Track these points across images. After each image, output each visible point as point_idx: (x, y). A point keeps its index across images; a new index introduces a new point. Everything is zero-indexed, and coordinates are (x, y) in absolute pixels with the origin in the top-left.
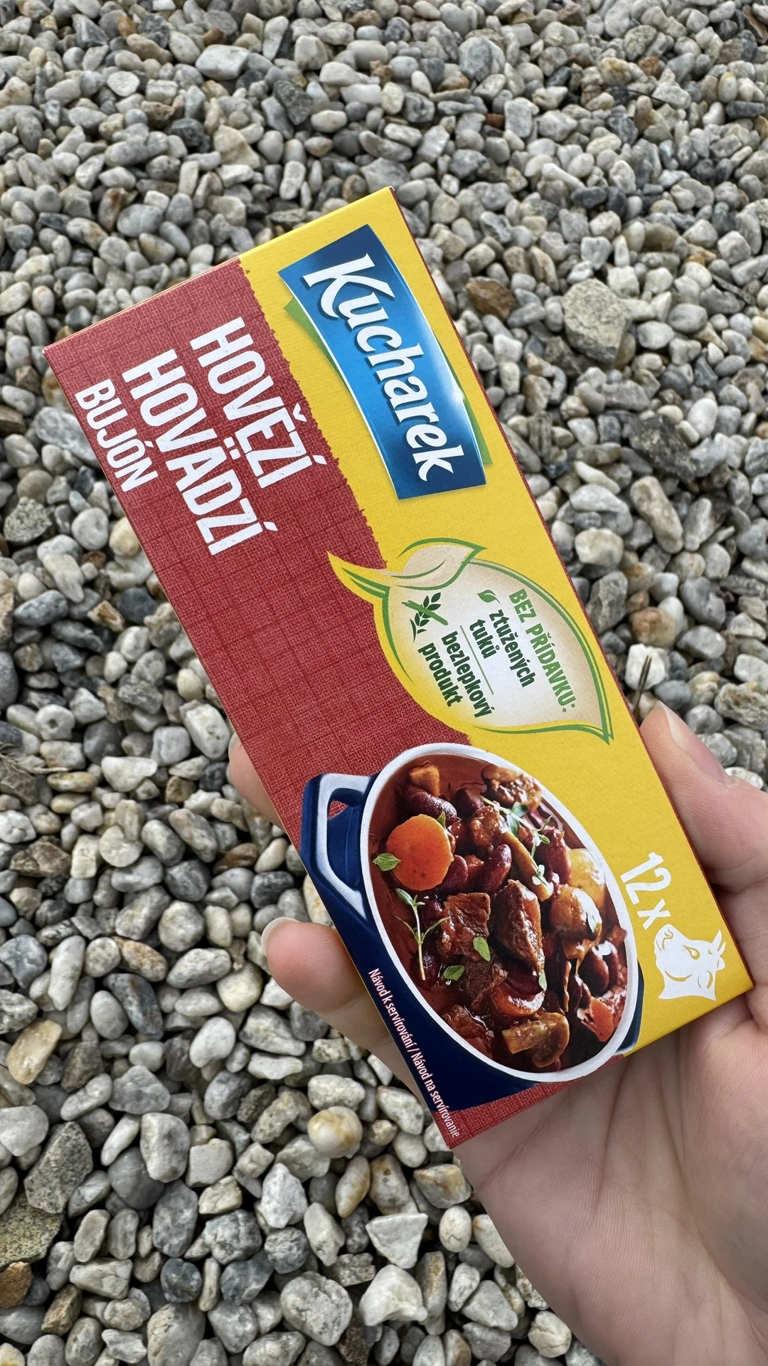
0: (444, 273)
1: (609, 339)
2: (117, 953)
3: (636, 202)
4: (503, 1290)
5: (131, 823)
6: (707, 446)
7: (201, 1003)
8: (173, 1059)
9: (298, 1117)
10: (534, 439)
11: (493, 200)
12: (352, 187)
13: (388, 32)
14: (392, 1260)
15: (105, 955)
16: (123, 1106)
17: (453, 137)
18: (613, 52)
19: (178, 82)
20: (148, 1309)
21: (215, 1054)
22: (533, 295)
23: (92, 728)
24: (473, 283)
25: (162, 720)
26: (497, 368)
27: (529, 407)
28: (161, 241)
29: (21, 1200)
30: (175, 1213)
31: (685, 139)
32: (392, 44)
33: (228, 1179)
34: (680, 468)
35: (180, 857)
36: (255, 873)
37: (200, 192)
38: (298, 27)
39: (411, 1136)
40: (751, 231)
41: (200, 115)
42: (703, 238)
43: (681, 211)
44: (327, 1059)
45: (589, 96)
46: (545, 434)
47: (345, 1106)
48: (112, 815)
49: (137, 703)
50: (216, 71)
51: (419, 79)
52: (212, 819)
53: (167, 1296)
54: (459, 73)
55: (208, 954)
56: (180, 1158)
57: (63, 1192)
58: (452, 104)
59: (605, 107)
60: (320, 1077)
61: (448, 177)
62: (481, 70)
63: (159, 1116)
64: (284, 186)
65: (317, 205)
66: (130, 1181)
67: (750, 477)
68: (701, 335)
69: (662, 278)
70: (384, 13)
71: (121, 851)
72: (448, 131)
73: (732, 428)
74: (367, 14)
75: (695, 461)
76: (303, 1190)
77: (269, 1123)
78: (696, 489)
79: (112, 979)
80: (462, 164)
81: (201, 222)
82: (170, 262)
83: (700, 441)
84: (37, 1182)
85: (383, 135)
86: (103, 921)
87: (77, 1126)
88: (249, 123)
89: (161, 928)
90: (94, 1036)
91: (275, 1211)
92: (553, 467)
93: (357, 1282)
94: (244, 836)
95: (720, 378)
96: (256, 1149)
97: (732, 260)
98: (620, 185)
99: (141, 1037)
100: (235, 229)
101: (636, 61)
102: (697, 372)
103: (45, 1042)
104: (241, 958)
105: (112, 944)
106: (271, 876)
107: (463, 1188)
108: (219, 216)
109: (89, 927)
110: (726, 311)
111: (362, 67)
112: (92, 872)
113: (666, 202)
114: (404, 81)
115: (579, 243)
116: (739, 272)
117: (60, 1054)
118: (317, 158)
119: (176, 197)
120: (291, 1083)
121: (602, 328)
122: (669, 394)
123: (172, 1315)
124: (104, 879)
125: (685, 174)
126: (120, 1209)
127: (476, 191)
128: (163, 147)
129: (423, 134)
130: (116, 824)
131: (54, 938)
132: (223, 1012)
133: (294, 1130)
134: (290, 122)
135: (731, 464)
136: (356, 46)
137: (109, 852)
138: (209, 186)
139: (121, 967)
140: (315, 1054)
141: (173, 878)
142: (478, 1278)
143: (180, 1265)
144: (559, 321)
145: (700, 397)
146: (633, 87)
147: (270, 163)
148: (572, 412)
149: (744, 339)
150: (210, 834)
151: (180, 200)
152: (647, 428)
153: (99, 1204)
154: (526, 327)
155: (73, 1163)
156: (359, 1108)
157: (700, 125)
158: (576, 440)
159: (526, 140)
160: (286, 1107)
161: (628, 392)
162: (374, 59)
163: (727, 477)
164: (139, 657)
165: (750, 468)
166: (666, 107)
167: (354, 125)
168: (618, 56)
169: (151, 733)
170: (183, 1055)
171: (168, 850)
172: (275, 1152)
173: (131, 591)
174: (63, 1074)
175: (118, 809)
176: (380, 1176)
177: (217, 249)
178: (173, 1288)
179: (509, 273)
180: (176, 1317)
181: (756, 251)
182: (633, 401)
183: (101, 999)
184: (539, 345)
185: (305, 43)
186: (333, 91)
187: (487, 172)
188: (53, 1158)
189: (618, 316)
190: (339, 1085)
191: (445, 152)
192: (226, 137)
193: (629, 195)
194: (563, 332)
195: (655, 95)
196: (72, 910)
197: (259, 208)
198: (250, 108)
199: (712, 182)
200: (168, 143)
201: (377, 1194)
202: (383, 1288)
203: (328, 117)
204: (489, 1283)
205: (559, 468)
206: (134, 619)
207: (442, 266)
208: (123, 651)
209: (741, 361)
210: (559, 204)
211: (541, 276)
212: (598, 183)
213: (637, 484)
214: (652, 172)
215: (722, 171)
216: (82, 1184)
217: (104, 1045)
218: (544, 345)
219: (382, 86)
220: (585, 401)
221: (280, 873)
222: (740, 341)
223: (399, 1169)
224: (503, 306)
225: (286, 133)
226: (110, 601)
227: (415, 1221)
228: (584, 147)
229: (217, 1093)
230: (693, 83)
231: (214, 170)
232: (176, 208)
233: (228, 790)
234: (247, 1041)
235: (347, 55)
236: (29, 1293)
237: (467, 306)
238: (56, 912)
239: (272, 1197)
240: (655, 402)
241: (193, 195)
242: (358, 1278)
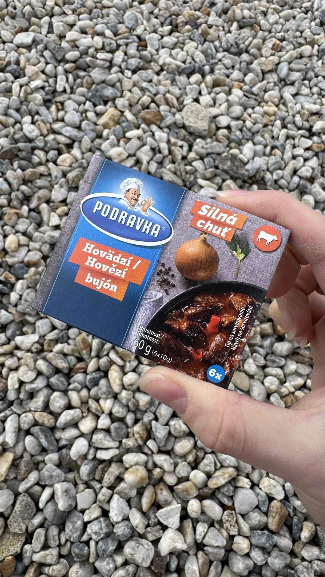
0: (130, 111)
1: (203, 126)
2: (33, 418)
3: (207, 68)
4: (219, 530)
5: (30, 363)
6: (252, 163)
7: (72, 432)
8: (63, 458)
9: (120, 474)
10: (178, 173)
11: (147, 77)
12: (87, 82)
13: (92, 15)
14: (169, 526)
15: (27, 420)
16: (45, 482)
17: (126, 54)
18: (188, 8)
19: (6, 51)
20: (68, 566)
21: (81, 453)
22: (169, 114)
23: (9, 325)
24: (143, 113)
25: (38, 317)
26: (158, 146)
27: (175, 160)
28: (8, 118)
29: (7, 530)
30: (74, 523)
31: (224, 39)
32: (95, 20)
33: (95, 505)
34: (241, 174)
35: (54, 373)
36: (87, 374)
37: (22, 95)
38: (54, 20)
39: (169, 472)
40: (257, 72)
41: (18, 63)
42: (237, 78)
43: (227, 68)
44: (128, 447)
45: (181, 28)
46: (182, 170)
47: (139, 465)
48: (22, 361)
49: (26, 312)
50: (22, 44)
51: (108, 33)
52: (65, 355)
53: (75, 559)
54: (124, 27)
55: (71, 412)
56: (72, 499)
57: (24, 523)
58: (123, 41)
59: (188, 31)
60: (127, 455)
61: (126, 71)
62: (134, 25)
63: (61, 484)
64: (58, 86)
65: (74, 92)
66: (52, 513)
67: (272, 173)
68: (242, 118)
69: (222, 98)
70: (90, 8)
71: (28, 375)
72: (123, 52)
73: (261, 154)
74: (82, 10)
75: (247, 170)
76: (127, 504)
77: (109, 478)
78: (250, 181)
79: (32, 430)
80: (132, 65)
81: (24, 107)
82: (13, 126)
83: (248, 162)
84: (12, 521)
85: (97, 58)
86: (25, 406)
87: (26, 495)
88: (39, 62)
89: (50, 404)
90: (28, 455)
91: (116, 515)
92: (188, 183)
93: (155, 538)
94: (80, 359)
95: (253, 134)
96: (104, 490)
97: (251, 85)
98: (199, 62)
99: (49, 452)
100: (38, 107)
101: (199, 10)
102: (243, 133)
103: (7, 461)
104: (86, 411)
105: (30, 415)
106: (94, 374)
107: (195, 490)
108: (32, 103)
109: (19, 409)
110: (251, 106)
111: (83, 32)
112: (17, 386)
113: (220, 66)
114: (101, 34)
115: (185, 88)
116: (255, 89)
117: (15, 465)
118: (71, 72)
119: (12, 98)
120: (115, 459)
121: (199, 122)
122: (233, 145)
123: (79, 567)
124: (23, 388)
125: (226, 53)
126: (50, 526)
127: (139, 75)
128: (3, 78)
129: (113, 55)
130: (25, 364)
131: (4, 416)
132: (82, 435)
133: (119, 479)
134: (56, 59)
135: (262, 168)
136: (79, 23)
137: (23, 376)
138: (25, 91)
139: (36, 423)
140: (124, 446)
141: (52, 383)
142: (207, 527)
143: (79, 545)
144: (181, 122)
145: (245, 143)
146: (199, 21)
147: (51, 77)
148: (192, 159)
149: (261, 117)
150: (65, 361)
151: (14, 99)
152: (225, 160)
153: (41, 526)
154: (168, 127)
155: (27, 510)
156: (146, 465)
157: (230, 32)
158: (196, 170)
159: (157, 50)
160: (114, 470)
161: (215, 146)
162: (88, 28)
163: (262, 174)
164: (24, 292)
165: (271, 169)
166: (214, 27)
167: (84, 56)
168: (191, 10)
169: (34, 323)
170: (67, 456)
171: (48, 371)
172: (113, 490)
173: (17, 265)
174: (17, 474)
175: (24, 358)
176: (159, 492)
177: (33, 117)
178: (77, 555)
179: (158, 106)
180: (80, 567)
181: (261, 79)
182: (218, 150)
183: (29, 439)
184: (175, 134)
185: (57, 26)
186: (72, 44)
187: (142, 66)
188: (17, 510)
189: (206, 116)
190: (135, 457)
191: (123, 61)
192: (30, 70)
193: (203, 66)
194: (184, 127)
195: (208, 23)
196: (11, 403)
197: (48, 97)
198: (38, 56)
199: (238, 54)
200: (5, 77)
201: (159, 500)
202: (166, 538)
203: (72, 55)
204: (212, 528)
205: (190, 183)
206: (20, 277)
207: (130, 108)
208: (17, 291)
209: (260, 126)
210: (175, 74)
211: (171, 105)
212: (190, 63)
213: (225, 184)
214: (212, 55)
215: (242, 49)
216: (32, 519)
217: (33, 458)
218: (177, 133)
219: (93, 38)
220: (197, 153)
221: (98, 372)
222: (259, 117)
223: (167, 487)
224: (158, 120)
225: (56, 64)
226: (9, 271)
227: (176, 508)
228: (182, 49)
229: (85, 469)
230: (224, 15)
231: (27, 85)
232: (12, 103)
233: (70, 341)
234: (94, 445)
235: (76, 28)
236: (15, 569)
237: (142, 123)
238: (4, 406)
239: (114, 509)
240: (228, 149)
241: (19, 97)
242: (156, 536)
